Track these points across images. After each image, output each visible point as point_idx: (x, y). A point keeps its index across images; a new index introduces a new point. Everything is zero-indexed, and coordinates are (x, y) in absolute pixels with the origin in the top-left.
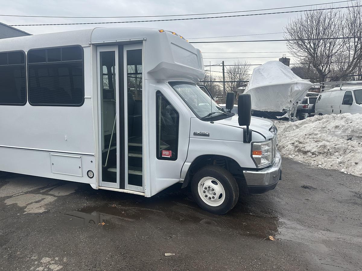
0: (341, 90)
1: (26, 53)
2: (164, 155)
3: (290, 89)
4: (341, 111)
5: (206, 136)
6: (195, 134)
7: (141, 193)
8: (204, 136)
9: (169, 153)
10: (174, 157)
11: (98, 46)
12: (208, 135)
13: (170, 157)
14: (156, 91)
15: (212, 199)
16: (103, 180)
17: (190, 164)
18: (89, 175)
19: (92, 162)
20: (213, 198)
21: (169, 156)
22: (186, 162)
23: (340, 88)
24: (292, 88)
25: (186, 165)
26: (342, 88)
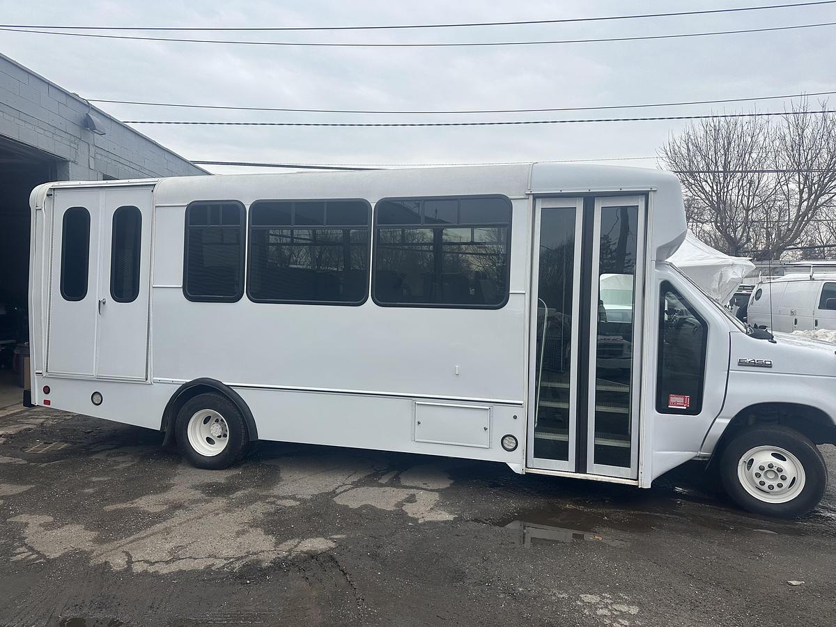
0: (812, 279)
1: (373, 206)
2: (673, 404)
3: (717, 276)
4: (816, 321)
5: (766, 367)
6: (742, 363)
7: (628, 480)
8: (762, 366)
9: (685, 401)
10: (695, 408)
11: (538, 198)
12: (770, 366)
13: (685, 408)
14: (661, 281)
15: (776, 489)
16: (536, 456)
17: (728, 421)
18: (505, 445)
19: (515, 417)
20: (780, 486)
21: (683, 406)
22: (721, 417)
23: (811, 277)
24: (721, 274)
25: (718, 423)
26: (815, 276)
